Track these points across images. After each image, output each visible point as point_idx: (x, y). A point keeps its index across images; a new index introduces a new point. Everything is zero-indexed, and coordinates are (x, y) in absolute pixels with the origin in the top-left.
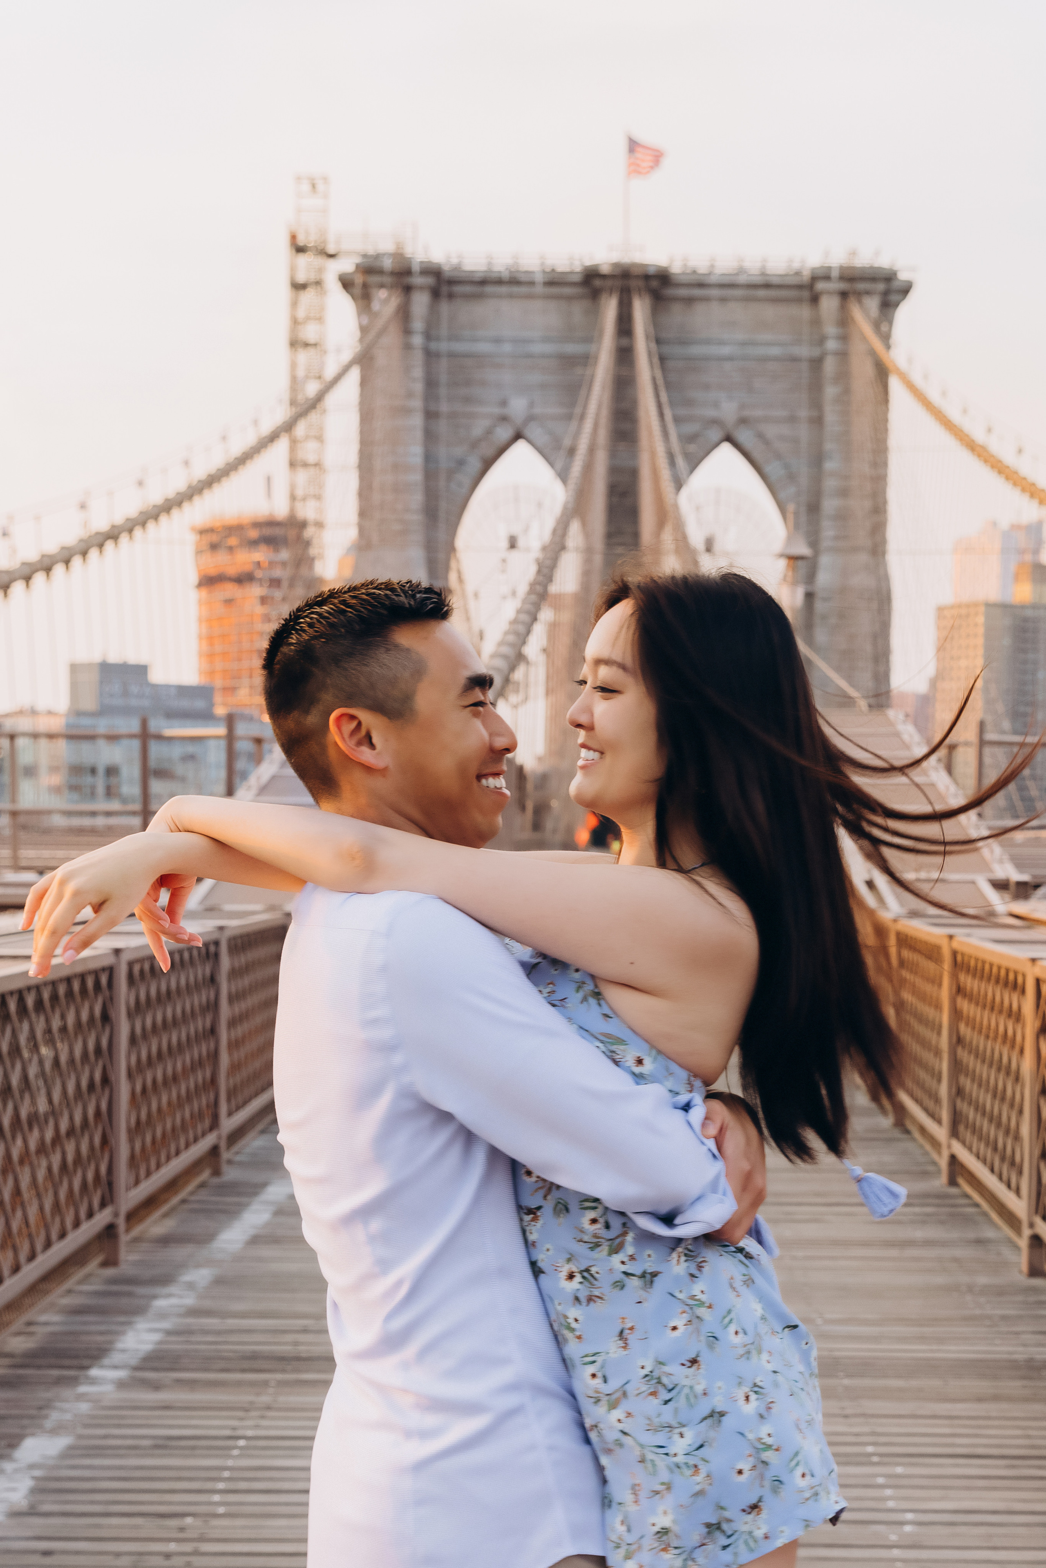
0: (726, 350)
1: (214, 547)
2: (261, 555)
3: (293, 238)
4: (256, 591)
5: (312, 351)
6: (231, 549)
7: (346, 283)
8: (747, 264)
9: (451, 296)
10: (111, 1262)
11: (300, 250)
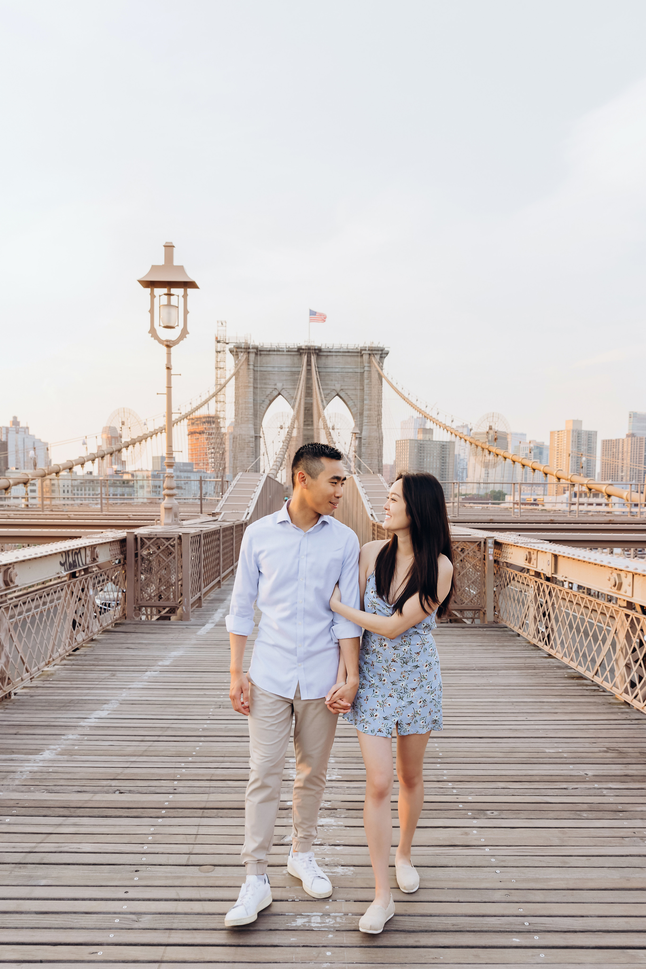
0: (337, 370)
1: (193, 424)
2: (206, 426)
3: (217, 338)
4: (205, 436)
5: (221, 370)
6: (197, 424)
7: (231, 351)
8: (342, 346)
9: (261, 355)
10: (219, 587)
11: (218, 342)
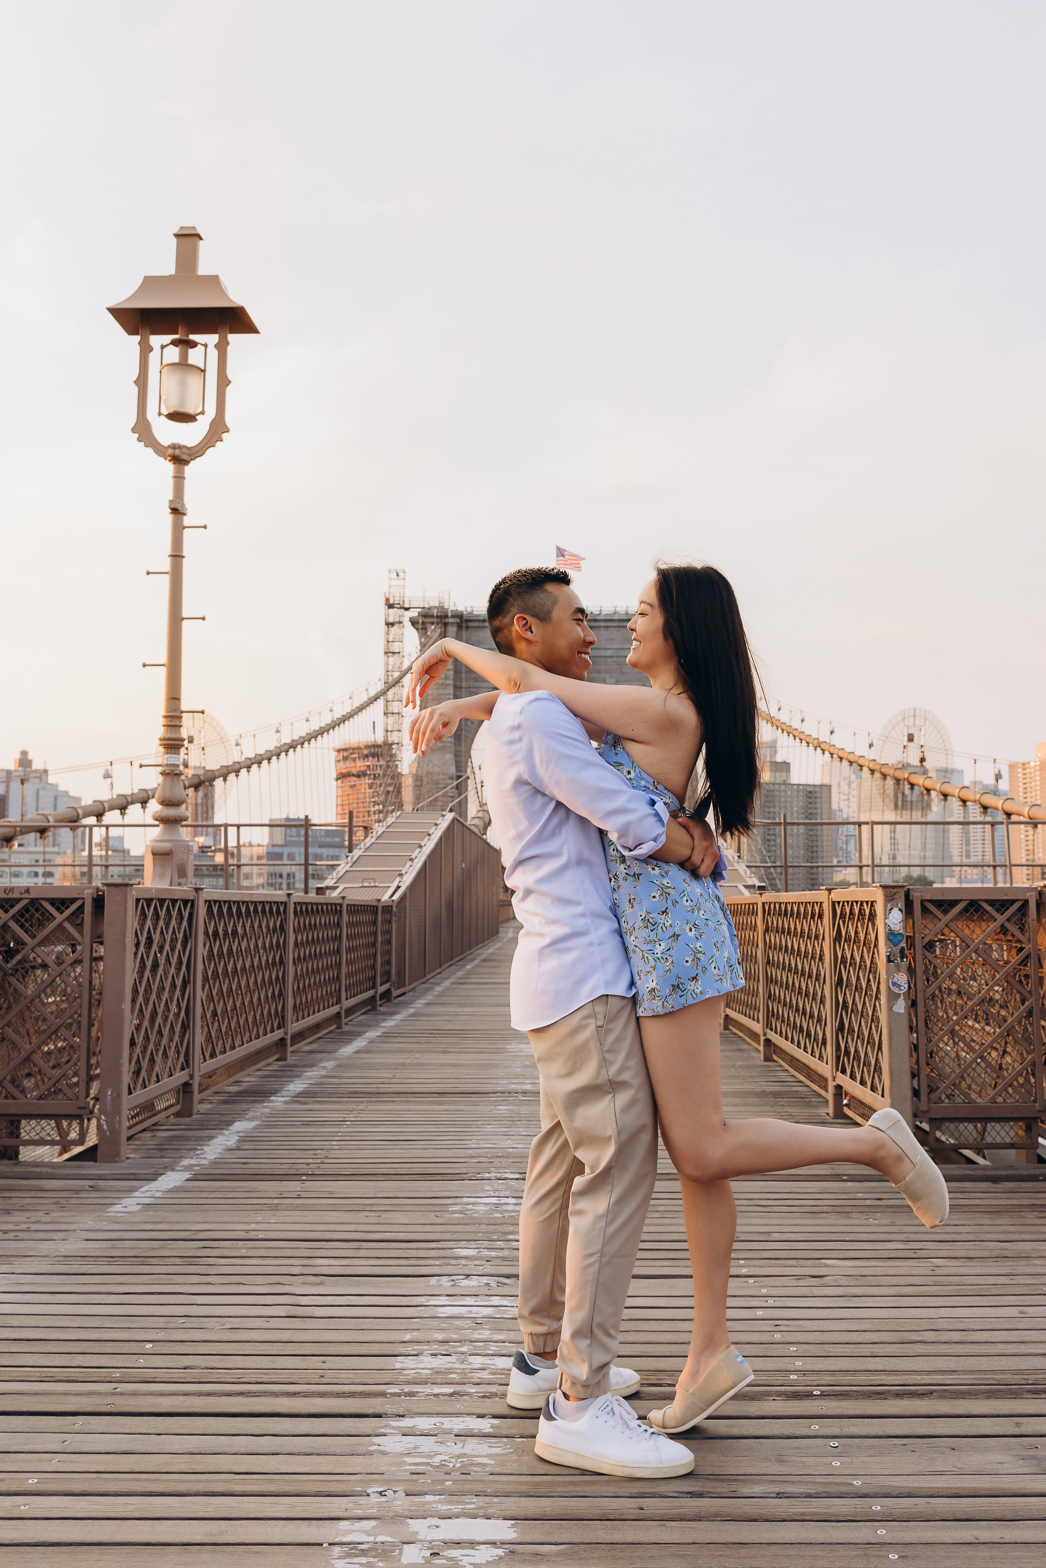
0: (609, 653)
1: (345, 759)
2: (370, 762)
3: (387, 600)
4: (368, 780)
5: (396, 656)
6: (354, 760)
7: (414, 622)
8: (618, 609)
9: (467, 628)
11: (391, 606)
